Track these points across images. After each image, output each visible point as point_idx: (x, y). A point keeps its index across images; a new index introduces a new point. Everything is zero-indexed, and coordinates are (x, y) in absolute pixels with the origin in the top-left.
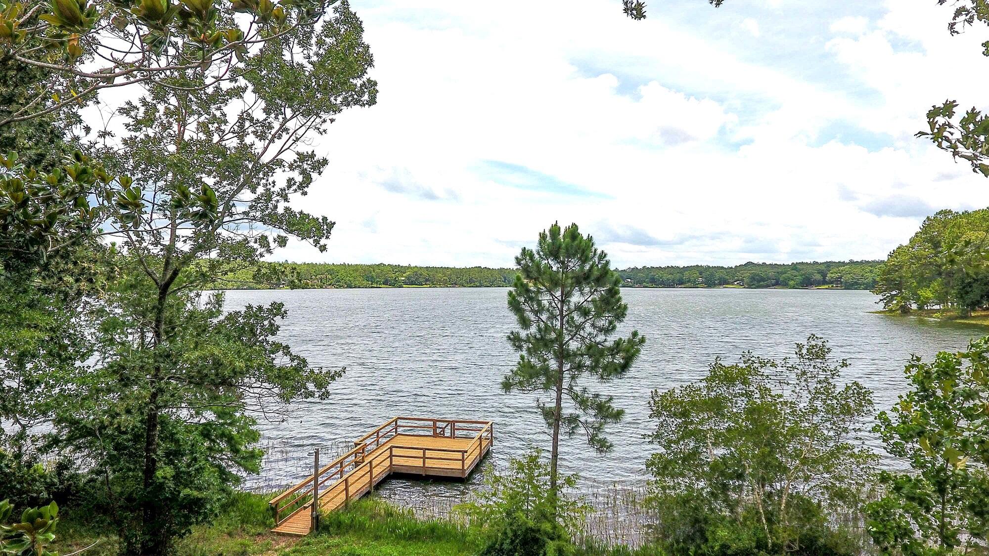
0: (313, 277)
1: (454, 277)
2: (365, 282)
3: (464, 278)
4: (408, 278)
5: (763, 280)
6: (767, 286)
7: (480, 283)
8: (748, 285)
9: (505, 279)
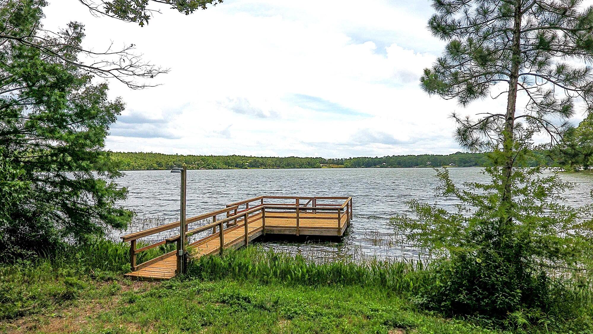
0: (193, 163)
1: (278, 163)
2: (224, 166)
3: (285, 163)
4: (250, 163)
5: (467, 162)
6: (470, 166)
7: (294, 166)
8: (458, 165)
9: (309, 164)
